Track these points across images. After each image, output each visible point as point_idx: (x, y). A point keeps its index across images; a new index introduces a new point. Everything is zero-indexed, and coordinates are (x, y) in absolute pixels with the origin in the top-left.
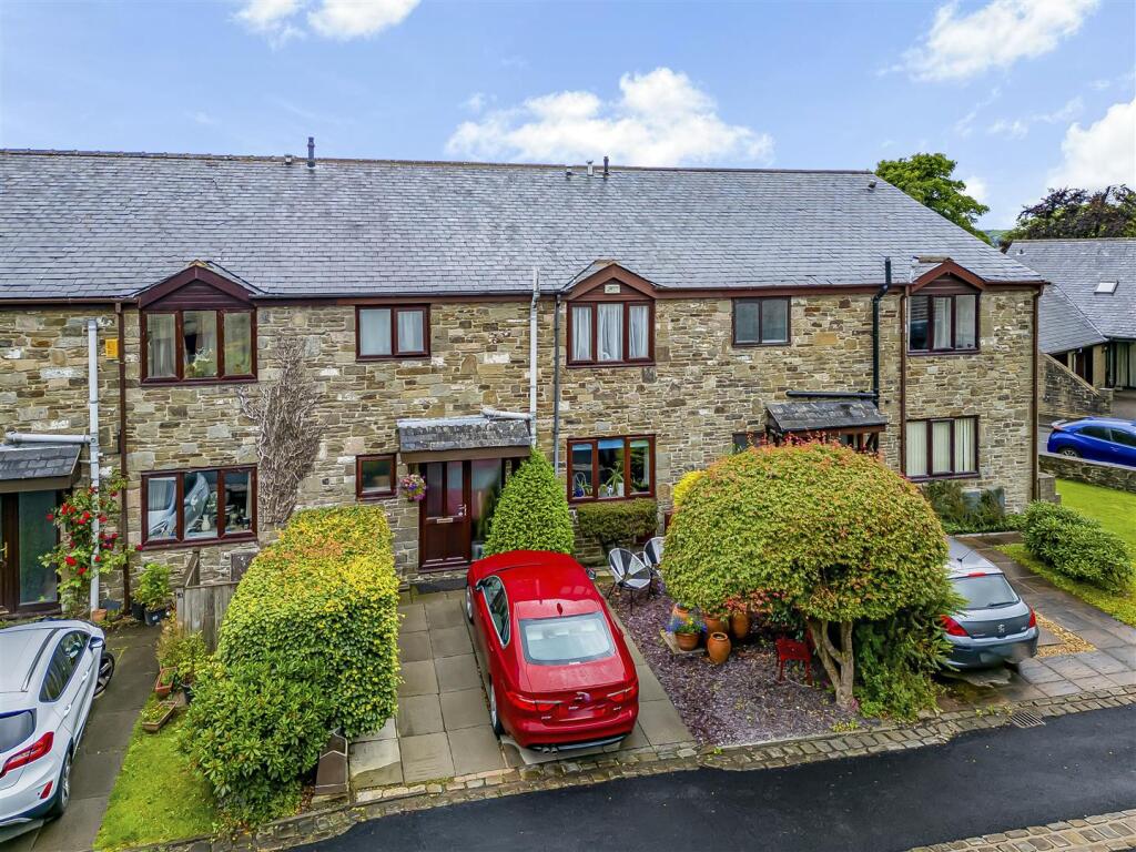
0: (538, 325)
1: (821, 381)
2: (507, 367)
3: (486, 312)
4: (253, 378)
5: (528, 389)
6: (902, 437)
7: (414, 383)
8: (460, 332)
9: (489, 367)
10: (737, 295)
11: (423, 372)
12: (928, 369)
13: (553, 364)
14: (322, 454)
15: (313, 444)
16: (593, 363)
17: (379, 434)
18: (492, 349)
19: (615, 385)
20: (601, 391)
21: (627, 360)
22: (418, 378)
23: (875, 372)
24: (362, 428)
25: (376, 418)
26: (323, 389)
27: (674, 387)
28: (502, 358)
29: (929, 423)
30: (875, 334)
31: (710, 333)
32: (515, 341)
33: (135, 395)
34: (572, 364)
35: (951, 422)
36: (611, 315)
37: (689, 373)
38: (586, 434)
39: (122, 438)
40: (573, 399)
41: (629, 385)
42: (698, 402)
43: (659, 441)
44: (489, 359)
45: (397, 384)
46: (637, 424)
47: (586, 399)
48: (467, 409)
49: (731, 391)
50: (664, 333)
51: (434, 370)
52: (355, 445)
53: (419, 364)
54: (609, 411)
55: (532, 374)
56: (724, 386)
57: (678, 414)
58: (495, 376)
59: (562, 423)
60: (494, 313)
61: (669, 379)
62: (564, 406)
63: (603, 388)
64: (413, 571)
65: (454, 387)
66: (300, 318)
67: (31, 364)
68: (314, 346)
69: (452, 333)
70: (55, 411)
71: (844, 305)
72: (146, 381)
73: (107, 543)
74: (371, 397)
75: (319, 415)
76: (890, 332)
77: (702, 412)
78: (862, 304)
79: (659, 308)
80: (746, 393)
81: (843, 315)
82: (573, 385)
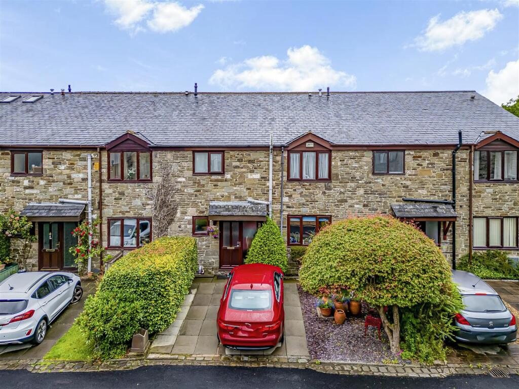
0: (274, 161)
1: (422, 194)
2: (259, 180)
3: (249, 155)
4: (151, 181)
5: (268, 191)
6: (470, 226)
7: (217, 186)
8: (238, 164)
9: (250, 180)
10: (375, 149)
11: (221, 181)
12: (488, 191)
13: (280, 179)
14: (178, 215)
15: (175, 210)
16: (300, 180)
17: (202, 208)
18: (252, 172)
19: (311, 191)
20: (304, 193)
21: (317, 179)
22: (219, 183)
23: (454, 190)
24: (195, 205)
25: (201, 200)
26: (179, 186)
27: (341, 193)
28: (257, 176)
29: (488, 219)
30: (453, 170)
31: (361, 167)
32: (263, 168)
33: (105, 186)
34: (290, 180)
35: (502, 219)
36: (309, 158)
37: (349, 186)
38: (296, 213)
39: (101, 203)
40: (290, 196)
41: (318, 192)
42: (354, 201)
43: (333, 219)
44: (251, 176)
45: (210, 186)
46: (322, 210)
47: (296, 196)
48: (240, 198)
49: (371, 197)
50: (336, 167)
51: (226, 180)
52: (192, 212)
53: (220, 177)
54: (307, 203)
55: (270, 184)
56: (368, 194)
57: (343, 206)
58: (253, 184)
59: (285, 207)
60: (253, 155)
61: (339, 189)
62: (286, 199)
63: (305, 192)
64: (216, 269)
65: (235, 188)
66: (169, 155)
67: (68, 172)
68: (175, 168)
69: (234, 164)
70: (77, 190)
71: (436, 155)
72: (110, 180)
73: (95, 245)
74: (198, 191)
75: (177, 198)
76: (462, 170)
77: (356, 206)
78: (447, 154)
79: (334, 154)
80: (380, 198)
81: (435, 160)
82: (290, 190)
